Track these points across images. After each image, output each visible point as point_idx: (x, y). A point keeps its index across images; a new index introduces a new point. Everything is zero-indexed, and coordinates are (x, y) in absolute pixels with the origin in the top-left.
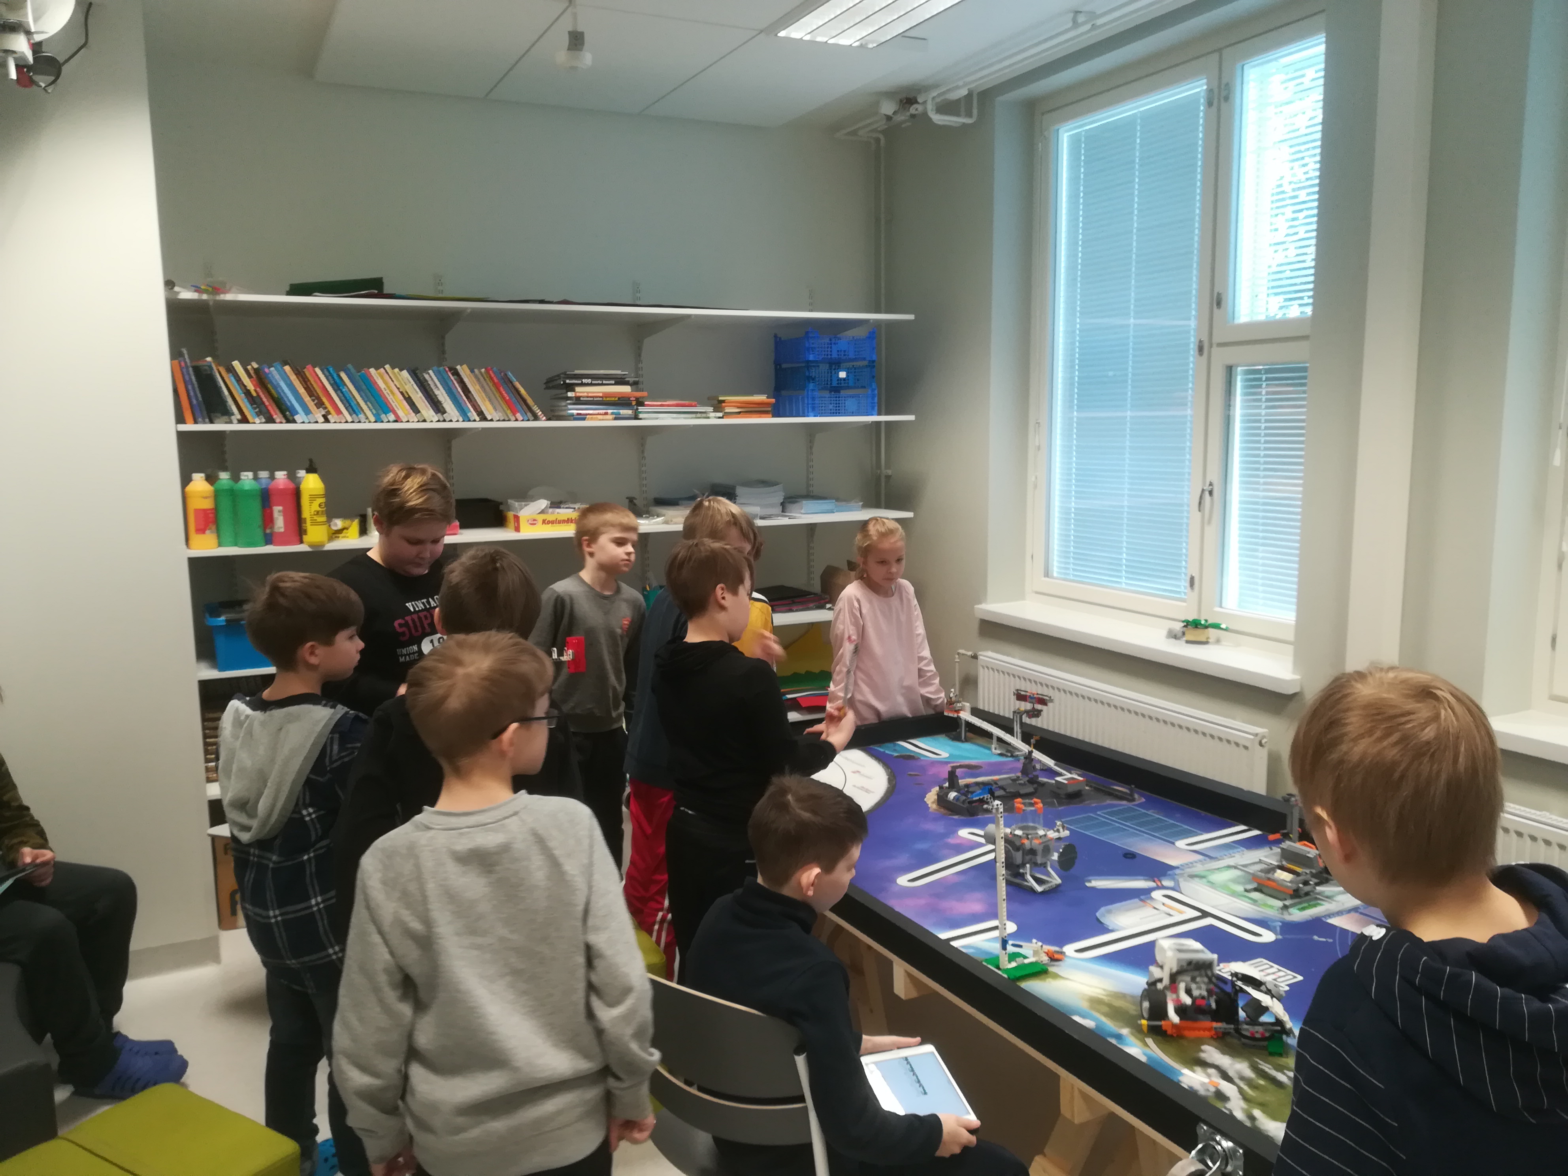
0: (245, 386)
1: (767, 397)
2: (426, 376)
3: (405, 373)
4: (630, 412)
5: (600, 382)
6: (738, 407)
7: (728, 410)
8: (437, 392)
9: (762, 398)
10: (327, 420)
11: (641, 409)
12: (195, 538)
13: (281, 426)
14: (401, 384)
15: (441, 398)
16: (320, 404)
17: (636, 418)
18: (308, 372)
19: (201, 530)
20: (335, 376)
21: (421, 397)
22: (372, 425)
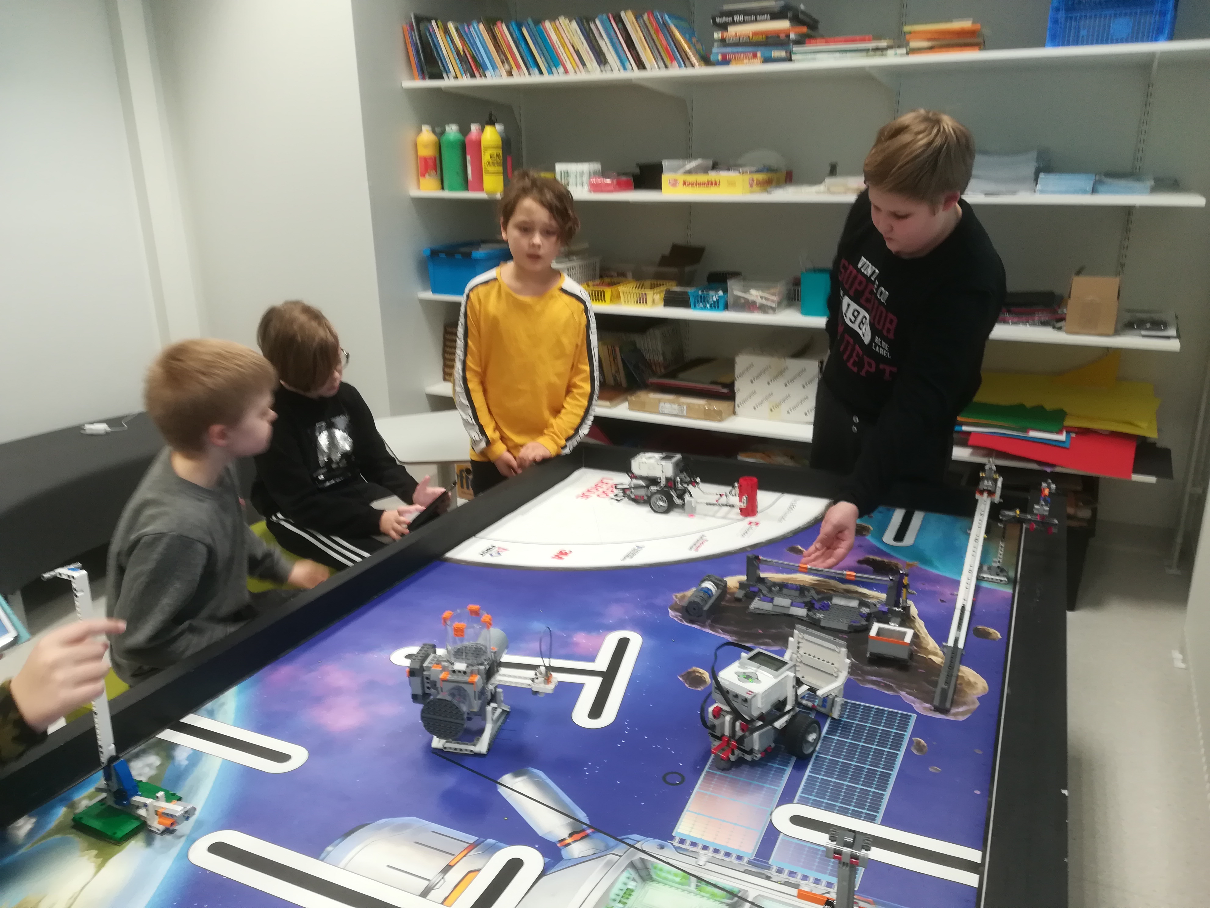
0: (456, 46)
1: (973, 23)
2: (592, 26)
3: (574, 25)
4: (782, 54)
5: (753, 18)
6: (929, 40)
7: (913, 44)
8: (601, 42)
9: (966, 24)
10: (510, 74)
11: (795, 49)
12: (424, 182)
13: (479, 81)
14: (571, 36)
15: (604, 49)
16: (504, 60)
17: (790, 59)
18: (496, 28)
20: (517, 31)
21: (587, 50)
22: (547, 78)
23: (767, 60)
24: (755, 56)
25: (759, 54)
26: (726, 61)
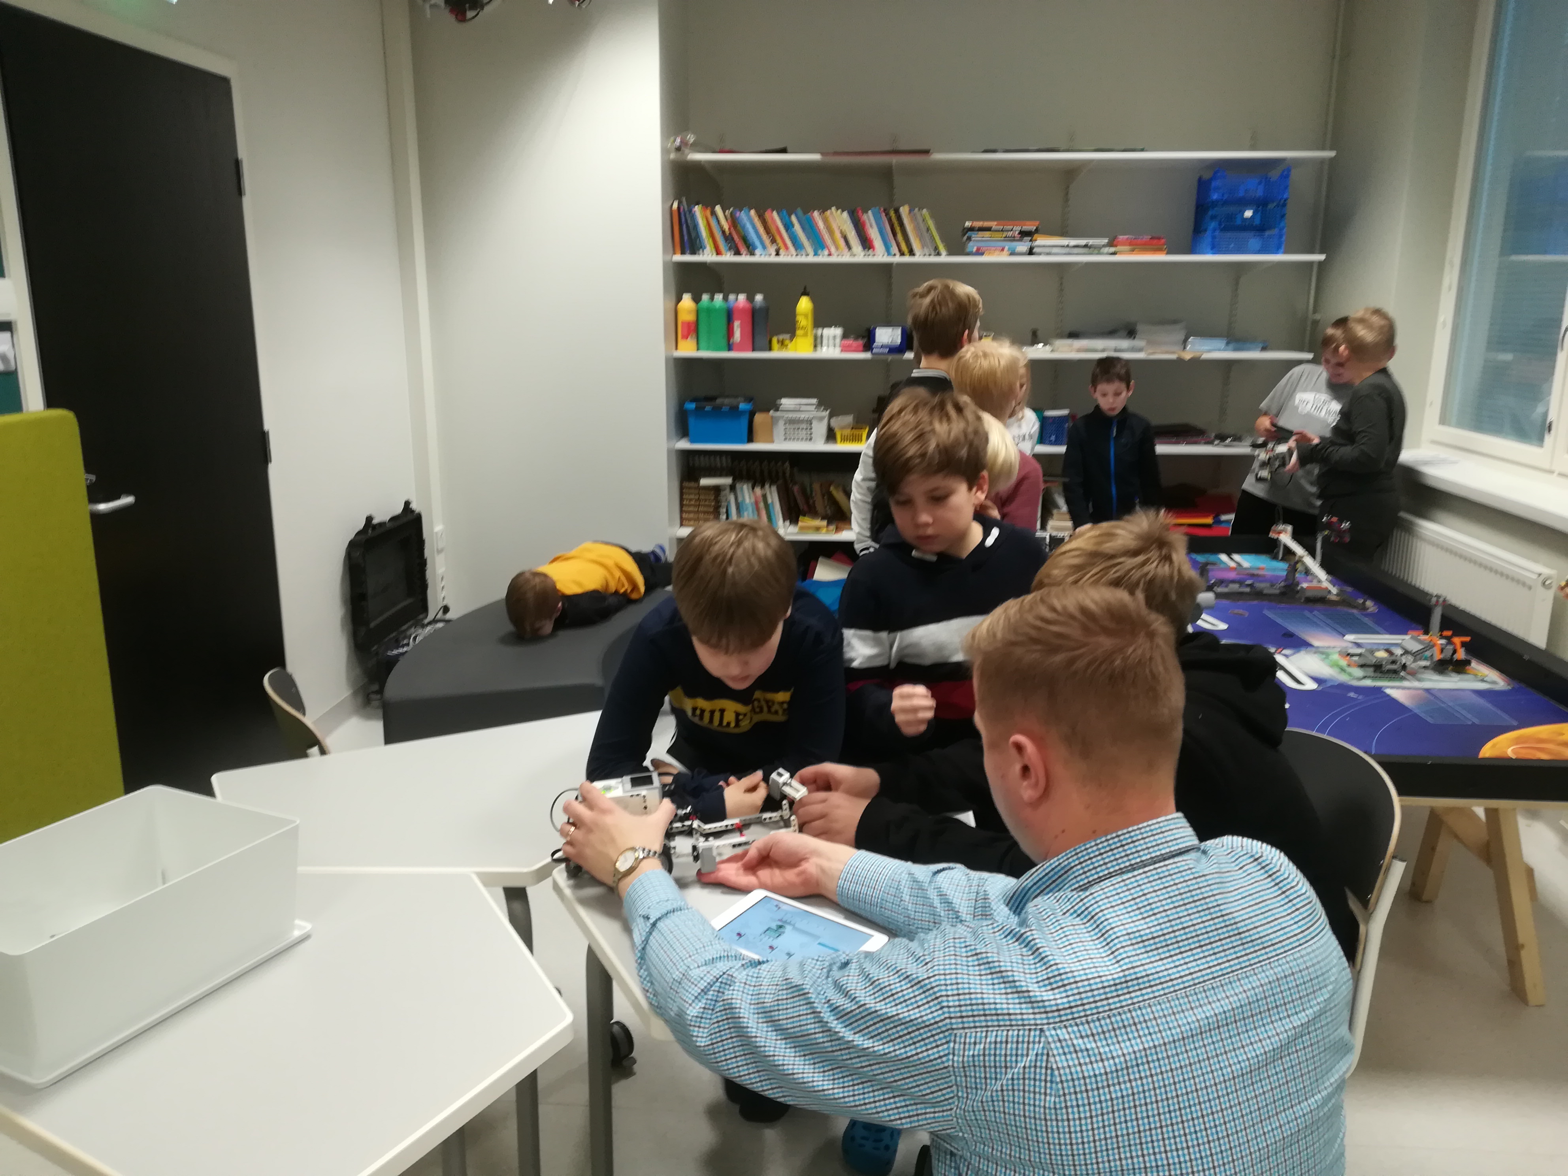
10: (777, 254)
12: (682, 343)
13: (745, 258)
16: (773, 241)
18: (767, 215)
19: (685, 337)
22: (811, 259)
23: (1013, 253)
24: (1003, 250)
25: (1006, 248)
26: (979, 253)
